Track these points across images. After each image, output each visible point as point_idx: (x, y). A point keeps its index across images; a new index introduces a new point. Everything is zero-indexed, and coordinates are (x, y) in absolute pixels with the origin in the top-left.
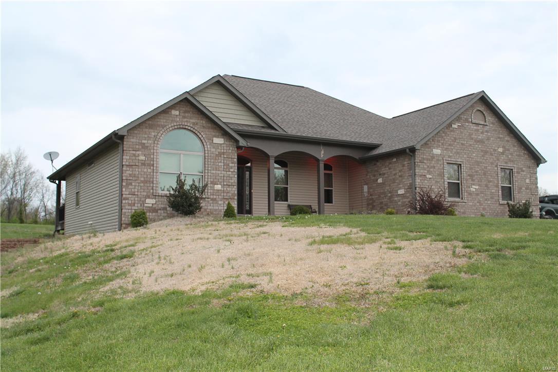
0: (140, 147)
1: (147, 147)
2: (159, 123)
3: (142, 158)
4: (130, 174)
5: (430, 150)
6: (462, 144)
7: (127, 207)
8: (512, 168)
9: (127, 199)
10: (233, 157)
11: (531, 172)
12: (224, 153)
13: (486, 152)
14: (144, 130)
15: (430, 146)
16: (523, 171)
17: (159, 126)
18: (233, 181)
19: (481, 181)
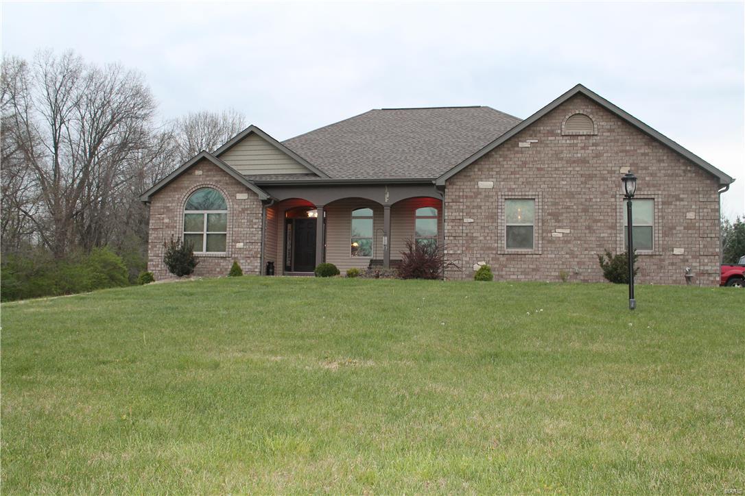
0: (165, 210)
1: (171, 210)
2: (183, 185)
3: (166, 221)
4: (155, 237)
5: (472, 183)
6: (539, 169)
7: (152, 268)
8: (653, 196)
9: (152, 260)
10: (257, 212)
11: (701, 200)
12: (247, 209)
13: (590, 177)
14: (169, 194)
15: (474, 179)
16: (682, 200)
17: (182, 188)
18: (256, 238)
19: (577, 222)
